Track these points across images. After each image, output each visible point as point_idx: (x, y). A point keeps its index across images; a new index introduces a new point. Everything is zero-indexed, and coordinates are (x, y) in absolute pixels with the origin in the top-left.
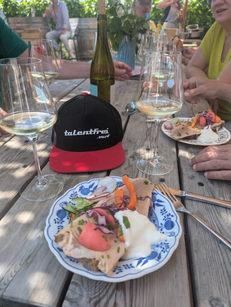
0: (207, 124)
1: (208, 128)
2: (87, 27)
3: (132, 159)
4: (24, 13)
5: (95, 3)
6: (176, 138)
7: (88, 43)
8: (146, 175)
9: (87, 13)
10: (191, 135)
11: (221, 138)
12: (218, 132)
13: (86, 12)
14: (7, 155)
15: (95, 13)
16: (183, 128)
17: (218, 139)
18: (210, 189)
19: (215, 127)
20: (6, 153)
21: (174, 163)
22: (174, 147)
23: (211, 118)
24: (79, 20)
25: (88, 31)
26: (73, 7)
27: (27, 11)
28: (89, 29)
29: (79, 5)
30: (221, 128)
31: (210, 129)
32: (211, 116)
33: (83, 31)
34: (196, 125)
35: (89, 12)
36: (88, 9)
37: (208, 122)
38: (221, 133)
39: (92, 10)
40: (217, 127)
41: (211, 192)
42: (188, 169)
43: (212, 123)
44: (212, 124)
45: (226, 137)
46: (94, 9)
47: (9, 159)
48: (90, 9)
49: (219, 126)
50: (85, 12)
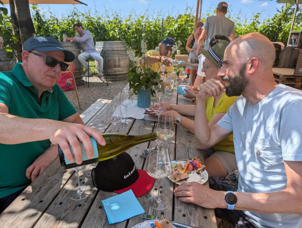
0: (193, 170)
1: (193, 173)
2: (111, 49)
3: (146, 198)
4: (56, 36)
5: (118, 29)
6: (173, 181)
7: (112, 62)
8: (154, 210)
9: (111, 37)
10: (183, 179)
11: (202, 179)
12: (202, 173)
13: (111, 35)
14: (67, 197)
15: (118, 37)
16: (178, 174)
17: (199, 180)
18: (189, 219)
19: (199, 171)
20: (66, 195)
21: (171, 200)
22: (172, 187)
23: (196, 165)
24: (104, 43)
25: (112, 52)
26: (99, 31)
27: (58, 34)
28: (113, 50)
29: (105, 29)
30: (204, 170)
31: (195, 173)
32: (196, 163)
33: (107, 52)
34: (186, 170)
35: (113, 35)
36: (113, 33)
37: (195, 168)
38: (203, 175)
39: (116, 34)
40: (200, 170)
41: (189, 221)
42: (179, 204)
43: (197, 168)
44: (196, 170)
45: (205, 178)
46: (117, 33)
47: (69, 200)
48: (114, 33)
49: (201, 170)
50: (109, 35)
